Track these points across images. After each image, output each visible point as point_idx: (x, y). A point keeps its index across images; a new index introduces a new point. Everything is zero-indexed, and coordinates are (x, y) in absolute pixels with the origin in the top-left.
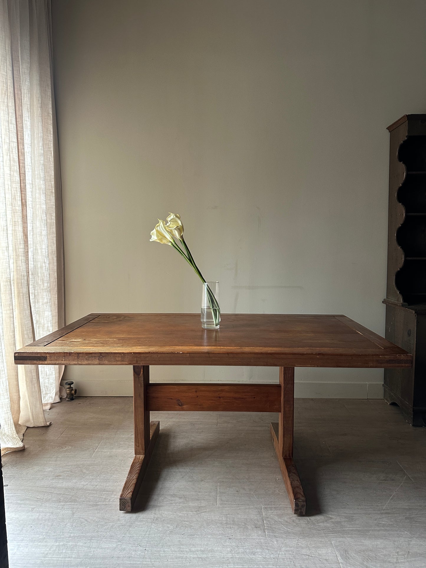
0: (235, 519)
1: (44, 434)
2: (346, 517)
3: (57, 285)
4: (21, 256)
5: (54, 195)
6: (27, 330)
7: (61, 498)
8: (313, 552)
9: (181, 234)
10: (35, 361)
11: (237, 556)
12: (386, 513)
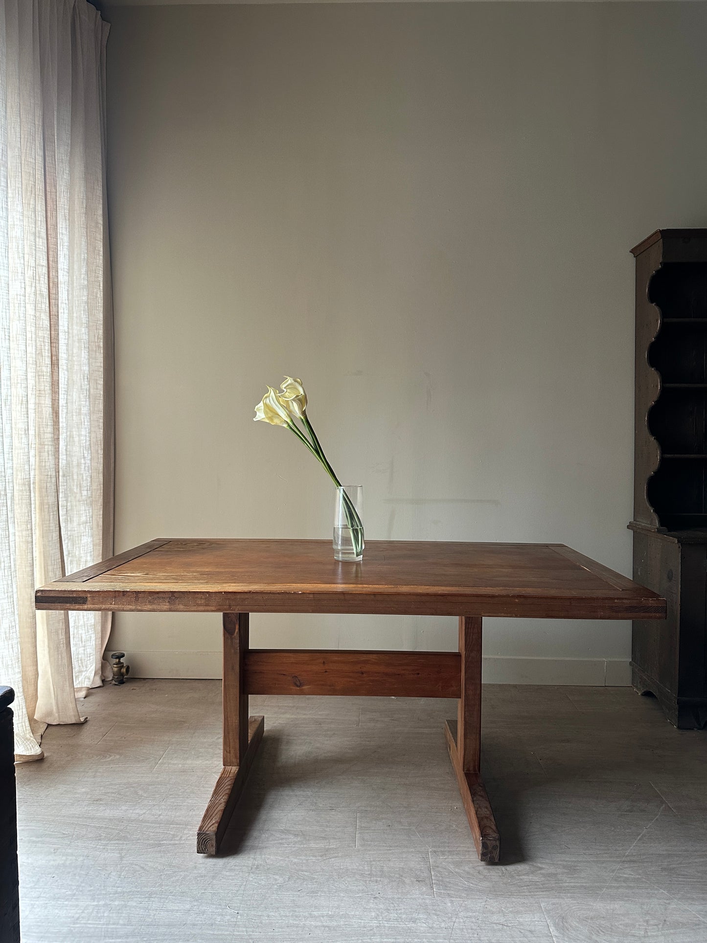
0: (385, 869)
1: (74, 735)
2: (564, 867)
3: (102, 494)
4: (48, 445)
5: (102, 351)
6: (53, 564)
7: (102, 834)
8: (510, 919)
9: (302, 408)
10: (68, 605)
11: (386, 925)
12: (631, 861)
